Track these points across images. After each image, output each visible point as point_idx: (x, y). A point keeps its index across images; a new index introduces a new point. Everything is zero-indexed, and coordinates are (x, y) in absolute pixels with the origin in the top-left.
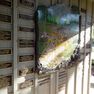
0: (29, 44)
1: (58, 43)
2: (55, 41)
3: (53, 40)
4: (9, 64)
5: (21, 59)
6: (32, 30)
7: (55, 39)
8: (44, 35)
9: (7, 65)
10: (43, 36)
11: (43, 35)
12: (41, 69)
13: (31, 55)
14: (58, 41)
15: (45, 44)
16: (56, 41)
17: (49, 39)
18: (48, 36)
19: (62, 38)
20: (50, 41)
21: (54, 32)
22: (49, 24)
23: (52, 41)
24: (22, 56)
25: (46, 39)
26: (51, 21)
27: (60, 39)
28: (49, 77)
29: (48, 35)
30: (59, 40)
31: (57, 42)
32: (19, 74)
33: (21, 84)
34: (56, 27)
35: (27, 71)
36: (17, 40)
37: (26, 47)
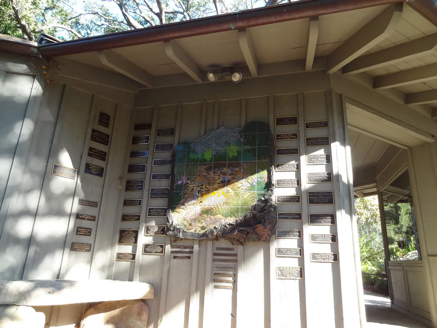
0: (163, 194)
1: (208, 190)
2: (202, 188)
3: (198, 186)
4: (138, 217)
5: (150, 212)
6: (167, 177)
7: (202, 185)
8: (182, 180)
9: (135, 217)
10: (180, 182)
11: (180, 180)
12: (172, 229)
13: (163, 209)
14: (209, 187)
15: (184, 193)
16: (204, 187)
17: (191, 186)
18: (188, 182)
19: (219, 181)
20: (193, 189)
21: (199, 175)
22: (191, 164)
23: (195, 188)
24: (152, 209)
25: (185, 185)
26: (194, 159)
27: (213, 184)
28: (191, 250)
29: (188, 179)
30: (210, 185)
31: (206, 189)
32: (146, 231)
33: (146, 246)
34: (204, 167)
35: (156, 229)
36: (147, 189)
37: (157, 198)
